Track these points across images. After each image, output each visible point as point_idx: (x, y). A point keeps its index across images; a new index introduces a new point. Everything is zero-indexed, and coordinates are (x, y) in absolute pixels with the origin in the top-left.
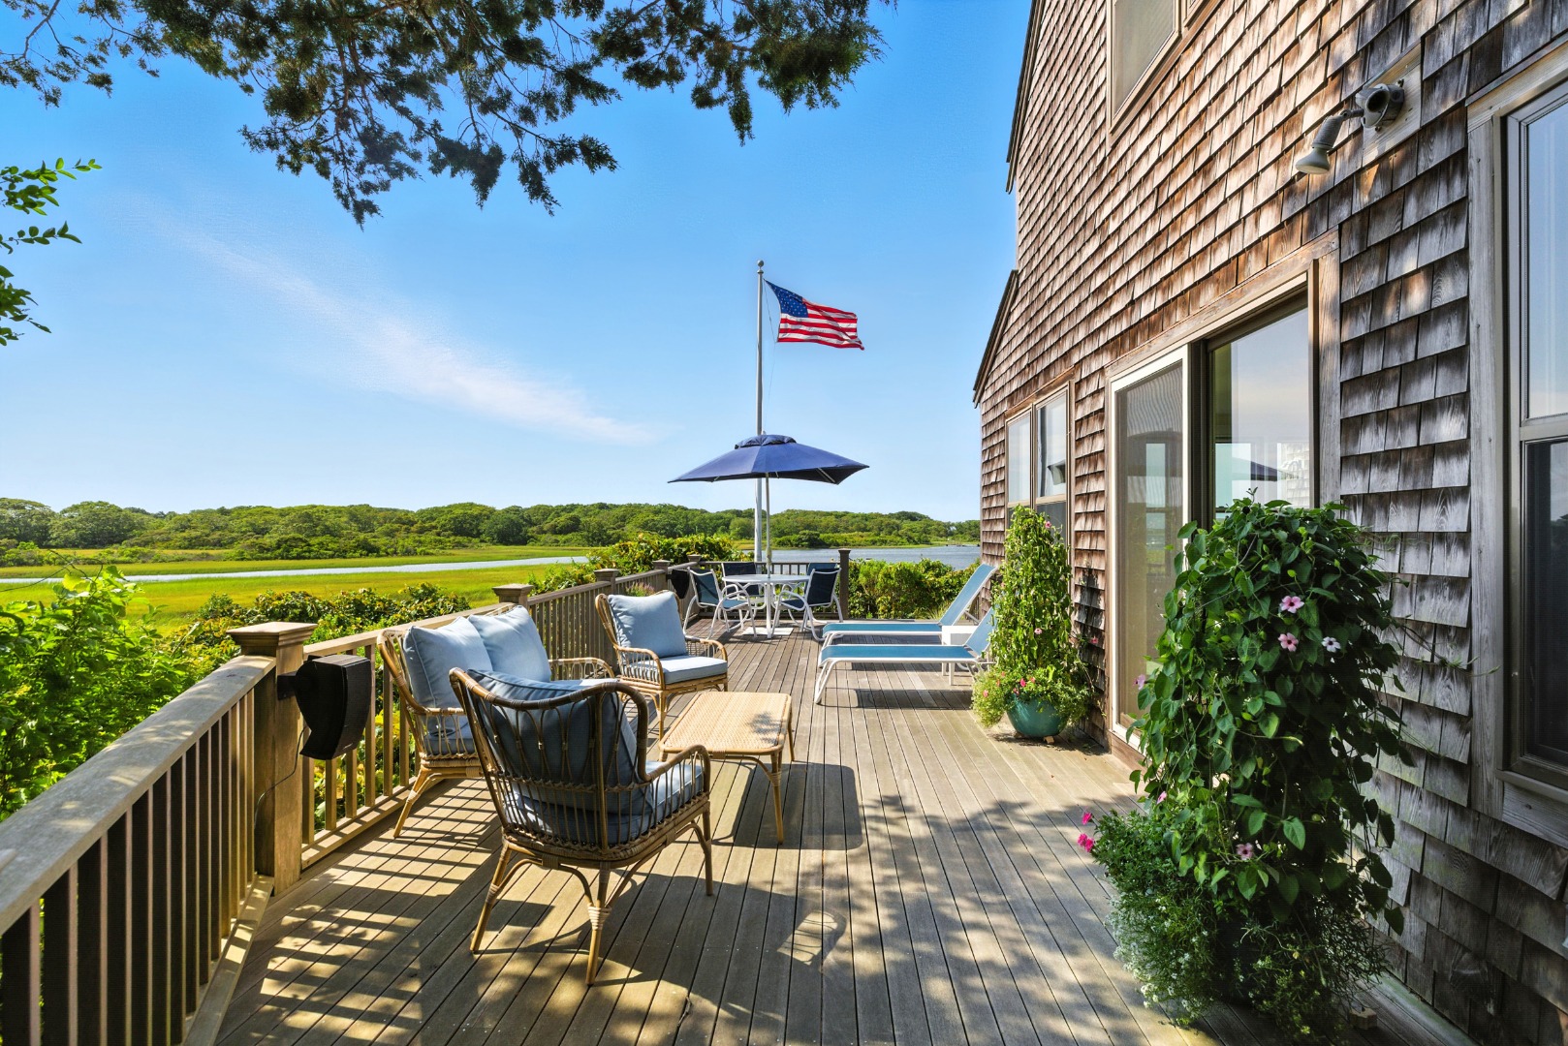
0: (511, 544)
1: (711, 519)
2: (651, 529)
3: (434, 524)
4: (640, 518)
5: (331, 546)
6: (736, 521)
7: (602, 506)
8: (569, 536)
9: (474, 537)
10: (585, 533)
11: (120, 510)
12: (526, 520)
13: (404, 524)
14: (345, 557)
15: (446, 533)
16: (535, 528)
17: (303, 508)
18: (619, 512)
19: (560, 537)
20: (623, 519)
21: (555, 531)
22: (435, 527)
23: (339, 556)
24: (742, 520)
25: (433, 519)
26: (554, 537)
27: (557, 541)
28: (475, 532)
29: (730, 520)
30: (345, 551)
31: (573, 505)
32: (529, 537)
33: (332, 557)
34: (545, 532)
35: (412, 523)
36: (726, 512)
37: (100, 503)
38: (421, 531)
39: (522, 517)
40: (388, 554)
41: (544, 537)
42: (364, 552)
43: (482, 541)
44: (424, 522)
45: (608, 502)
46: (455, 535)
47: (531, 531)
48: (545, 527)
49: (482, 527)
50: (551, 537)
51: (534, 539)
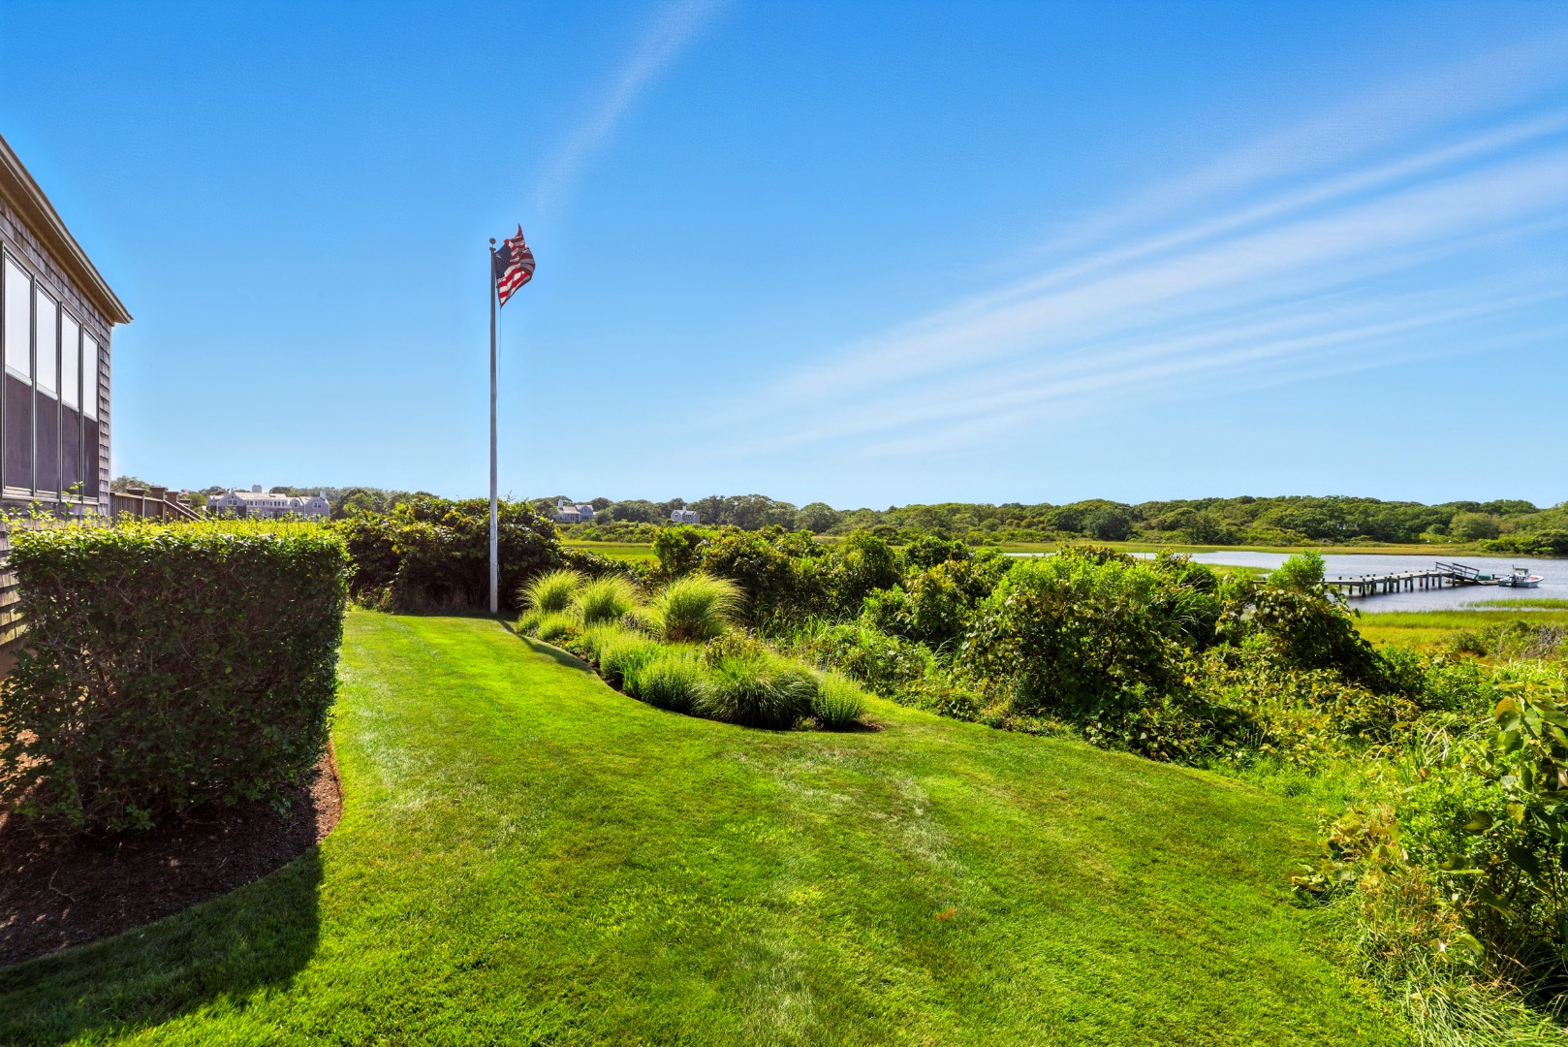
1: (1417, 516)
2: (1285, 526)
3: (1042, 519)
6: (1465, 517)
8: (1175, 533)
9: (1076, 531)
12: (1133, 516)
13: (1017, 518)
15: (1050, 528)
16: (1141, 524)
19: (1168, 534)
21: (1164, 527)
22: (1043, 522)
25: (1042, 514)
26: (1159, 534)
28: (1078, 527)
29: (1451, 516)
32: (1133, 533)
34: (1153, 528)
35: (1023, 518)
36: (1449, 505)
38: (1029, 526)
39: (1129, 513)
41: (1148, 533)
43: (1084, 536)
44: (1033, 517)
46: (1059, 530)
47: (1137, 526)
48: (1154, 522)
49: (1087, 521)
50: (1156, 533)
51: (1137, 535)
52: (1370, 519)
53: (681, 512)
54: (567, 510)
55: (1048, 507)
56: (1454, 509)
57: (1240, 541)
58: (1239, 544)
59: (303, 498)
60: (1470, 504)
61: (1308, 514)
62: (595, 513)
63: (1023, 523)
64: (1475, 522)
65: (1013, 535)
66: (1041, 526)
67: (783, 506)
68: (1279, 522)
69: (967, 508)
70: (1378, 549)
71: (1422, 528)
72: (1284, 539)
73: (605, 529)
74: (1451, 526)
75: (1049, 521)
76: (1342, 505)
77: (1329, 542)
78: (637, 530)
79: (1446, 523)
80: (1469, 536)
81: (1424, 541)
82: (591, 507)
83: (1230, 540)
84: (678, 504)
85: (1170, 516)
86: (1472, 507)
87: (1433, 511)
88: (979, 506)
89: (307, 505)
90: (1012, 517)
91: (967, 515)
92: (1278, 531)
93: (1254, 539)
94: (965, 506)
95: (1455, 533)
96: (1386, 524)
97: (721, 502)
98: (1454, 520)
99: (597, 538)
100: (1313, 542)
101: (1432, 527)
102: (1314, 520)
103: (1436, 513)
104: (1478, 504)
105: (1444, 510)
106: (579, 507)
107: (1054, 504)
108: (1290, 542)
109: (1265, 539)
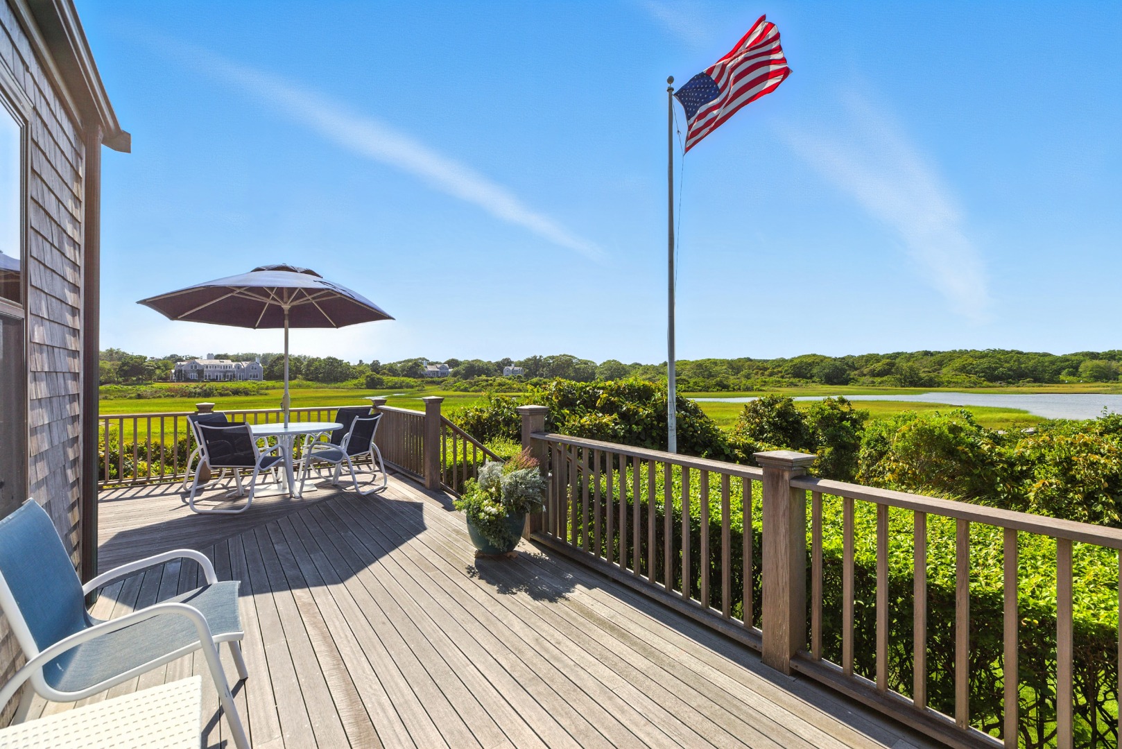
0: (836, 384)
1: (1053, 363)
2: (969, 372)
3: (780, 369)
4: (957, 363)
5: (701, 384)
6: (1089, 363)
7: (927, 353)
8: (885, 378)
9: (808, 378)
10: (898, 376)
11: (621, 364)
12: (849, 366)
13: (761, 370)
14: (707, 391)
15: (788, 376)
16: (856, 372)
17: (697, 361)
18: (938, 357)
19: (878, 380)
20: (941, 364)
21: (874, 374)
22: (781, 372)
23: (704, 391)
24: (1096, 362)
25: (780, 366)
26: (871, 379)
27: (873, 382)
28: (809, 375)
29: (1080, 362)
30: (709, 388)
31: (898, 353)
32: (851, 379)
33: (700, 391)
34: (865, 375)
35: (766, 369)
36: (1076, 354)
37: (613, 361)
38: (771, 375)
39: (847, 364)
40: (734, 390)
41: (863, 379)
42: (720, 388)
43: (813, 382)
44: (774, 368)
45: (932, 350)
46: (794, 377)
47: (853, 374)
48: (866, 371)
49: (815, 371)
50: (869, 379)
51: (855, 381)
52: (1023, 366)
53: (511, 368)
54: (430, 368)
55: (784, 361)
56: (1082, 358)
57: (939, 384)
58: (938, 386)
59: (244, 363)
60: (1092, 353)
61: (985, 363)
62: (450, 370)
63: (766, 373)
64: (1098, 366)
65: (765, 382)
66: (780, 374)
67: (586, 363)
68: (963, 369)
69: (723, 362)
70: (1041, 389)
71: (1058, 372)
72: (970, 382)
73: (471, 383)
74: (1080, 370)
75: (786, 371)
76: (999, 356)
77: (1003, 384)
78: (495, 383)
79: (1076, 368)
80: (1095, 377)
81: (1063, 382)
82: (447, 365)
83: (931, 384)
84: (507, 362)
85: (878, 366)
86: (1094, 356)
87: (1065, 359)
88: (732, 361)
89: (246, 368)
90: (757, 369)
91: (724, 367)
92: (963, 376)
93: (949, 382)
94: (720, 360)
95: (1084, 375)
96: (1035, 369)
97: (540, 360)
98: (1082, 365)
99: (466, 390)
100: (991, 384)
101: (1066, 370)
102: (989, 368)
103: (1068, 360)
104: (1098, 354)
105: (1073, 358)
106: (439, 366)
107: (787, 357)
108: (975, 384)
109: (957, 383)
